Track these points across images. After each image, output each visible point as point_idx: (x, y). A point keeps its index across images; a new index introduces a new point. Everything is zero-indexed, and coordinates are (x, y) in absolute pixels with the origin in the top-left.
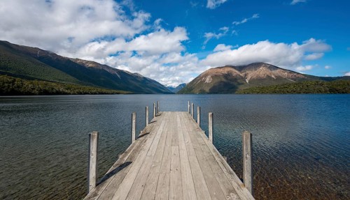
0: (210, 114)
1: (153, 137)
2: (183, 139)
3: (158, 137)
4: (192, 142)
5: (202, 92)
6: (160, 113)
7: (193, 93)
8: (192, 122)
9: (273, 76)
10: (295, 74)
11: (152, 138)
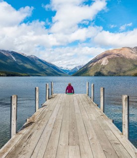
0: (125, 97)
1: (42, 127)
2: (84, 132)
3: (49, 129)
4: (98, 138)
5: (99, 74)
6: (55, 94)
7: (89, 76)
8: (93, 106)
11: (40, 131)
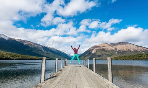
9: (132, 50)
10: (145, 49)
